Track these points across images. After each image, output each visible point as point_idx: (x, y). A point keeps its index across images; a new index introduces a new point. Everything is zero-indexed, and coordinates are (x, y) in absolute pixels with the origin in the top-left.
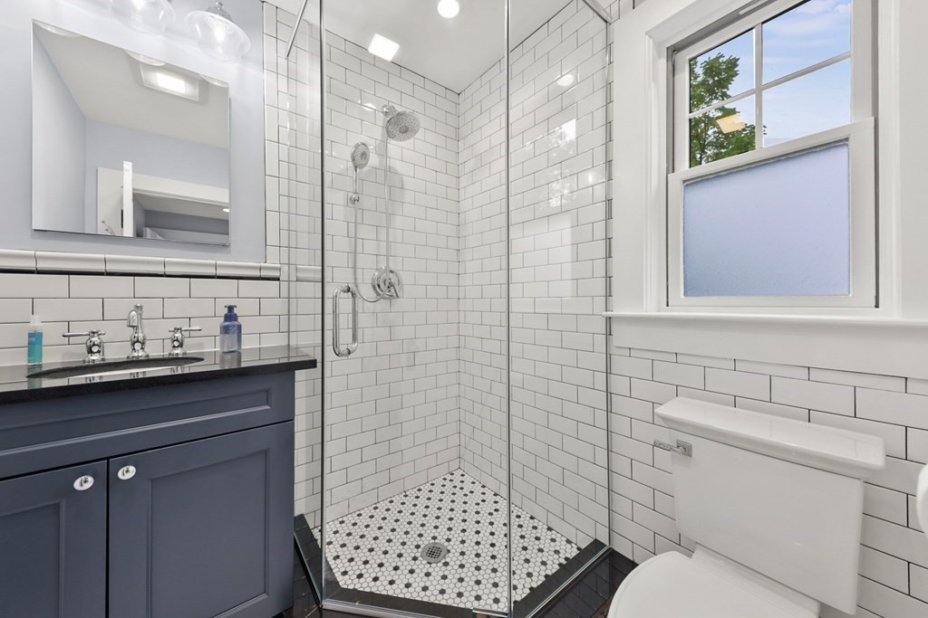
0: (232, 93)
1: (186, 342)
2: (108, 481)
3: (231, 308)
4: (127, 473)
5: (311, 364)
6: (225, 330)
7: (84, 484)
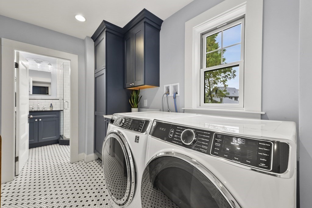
0: (51, 73)
1: (45, 108)
2: (38, 120)
3: (51, 104)
4: (40, 120)
5: (62, 111)
6: (50, 107)
7: (36, 120)
